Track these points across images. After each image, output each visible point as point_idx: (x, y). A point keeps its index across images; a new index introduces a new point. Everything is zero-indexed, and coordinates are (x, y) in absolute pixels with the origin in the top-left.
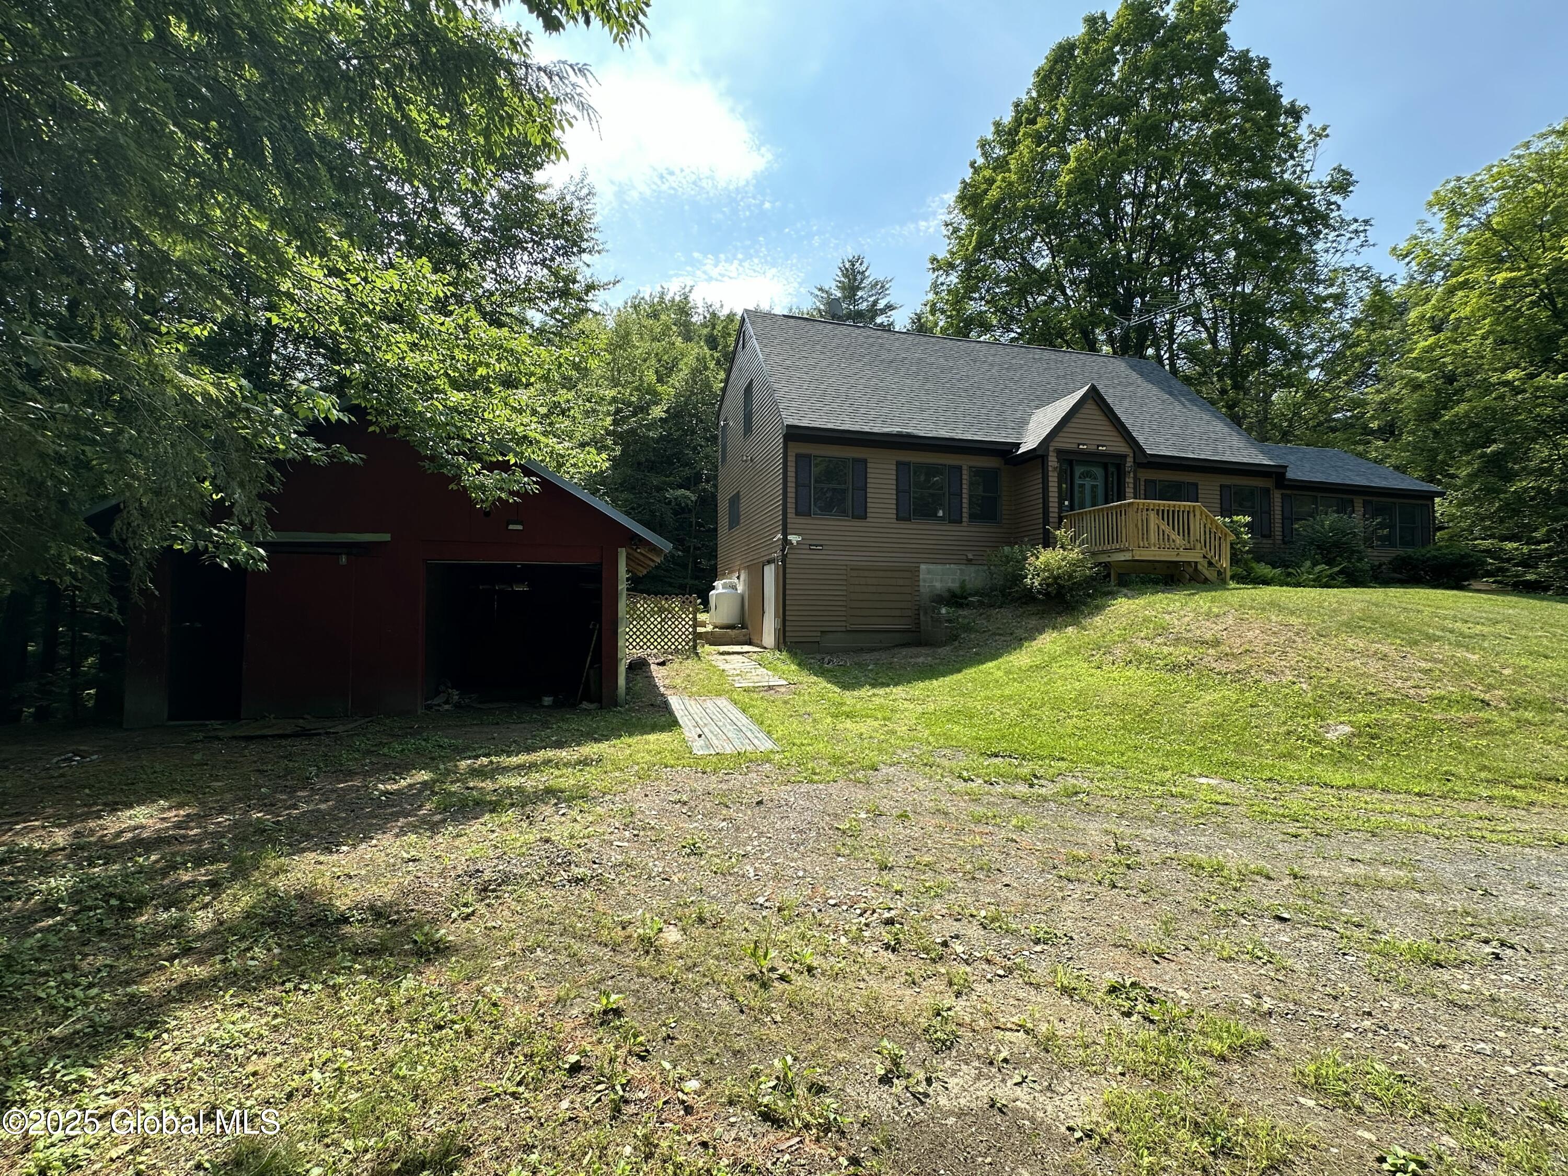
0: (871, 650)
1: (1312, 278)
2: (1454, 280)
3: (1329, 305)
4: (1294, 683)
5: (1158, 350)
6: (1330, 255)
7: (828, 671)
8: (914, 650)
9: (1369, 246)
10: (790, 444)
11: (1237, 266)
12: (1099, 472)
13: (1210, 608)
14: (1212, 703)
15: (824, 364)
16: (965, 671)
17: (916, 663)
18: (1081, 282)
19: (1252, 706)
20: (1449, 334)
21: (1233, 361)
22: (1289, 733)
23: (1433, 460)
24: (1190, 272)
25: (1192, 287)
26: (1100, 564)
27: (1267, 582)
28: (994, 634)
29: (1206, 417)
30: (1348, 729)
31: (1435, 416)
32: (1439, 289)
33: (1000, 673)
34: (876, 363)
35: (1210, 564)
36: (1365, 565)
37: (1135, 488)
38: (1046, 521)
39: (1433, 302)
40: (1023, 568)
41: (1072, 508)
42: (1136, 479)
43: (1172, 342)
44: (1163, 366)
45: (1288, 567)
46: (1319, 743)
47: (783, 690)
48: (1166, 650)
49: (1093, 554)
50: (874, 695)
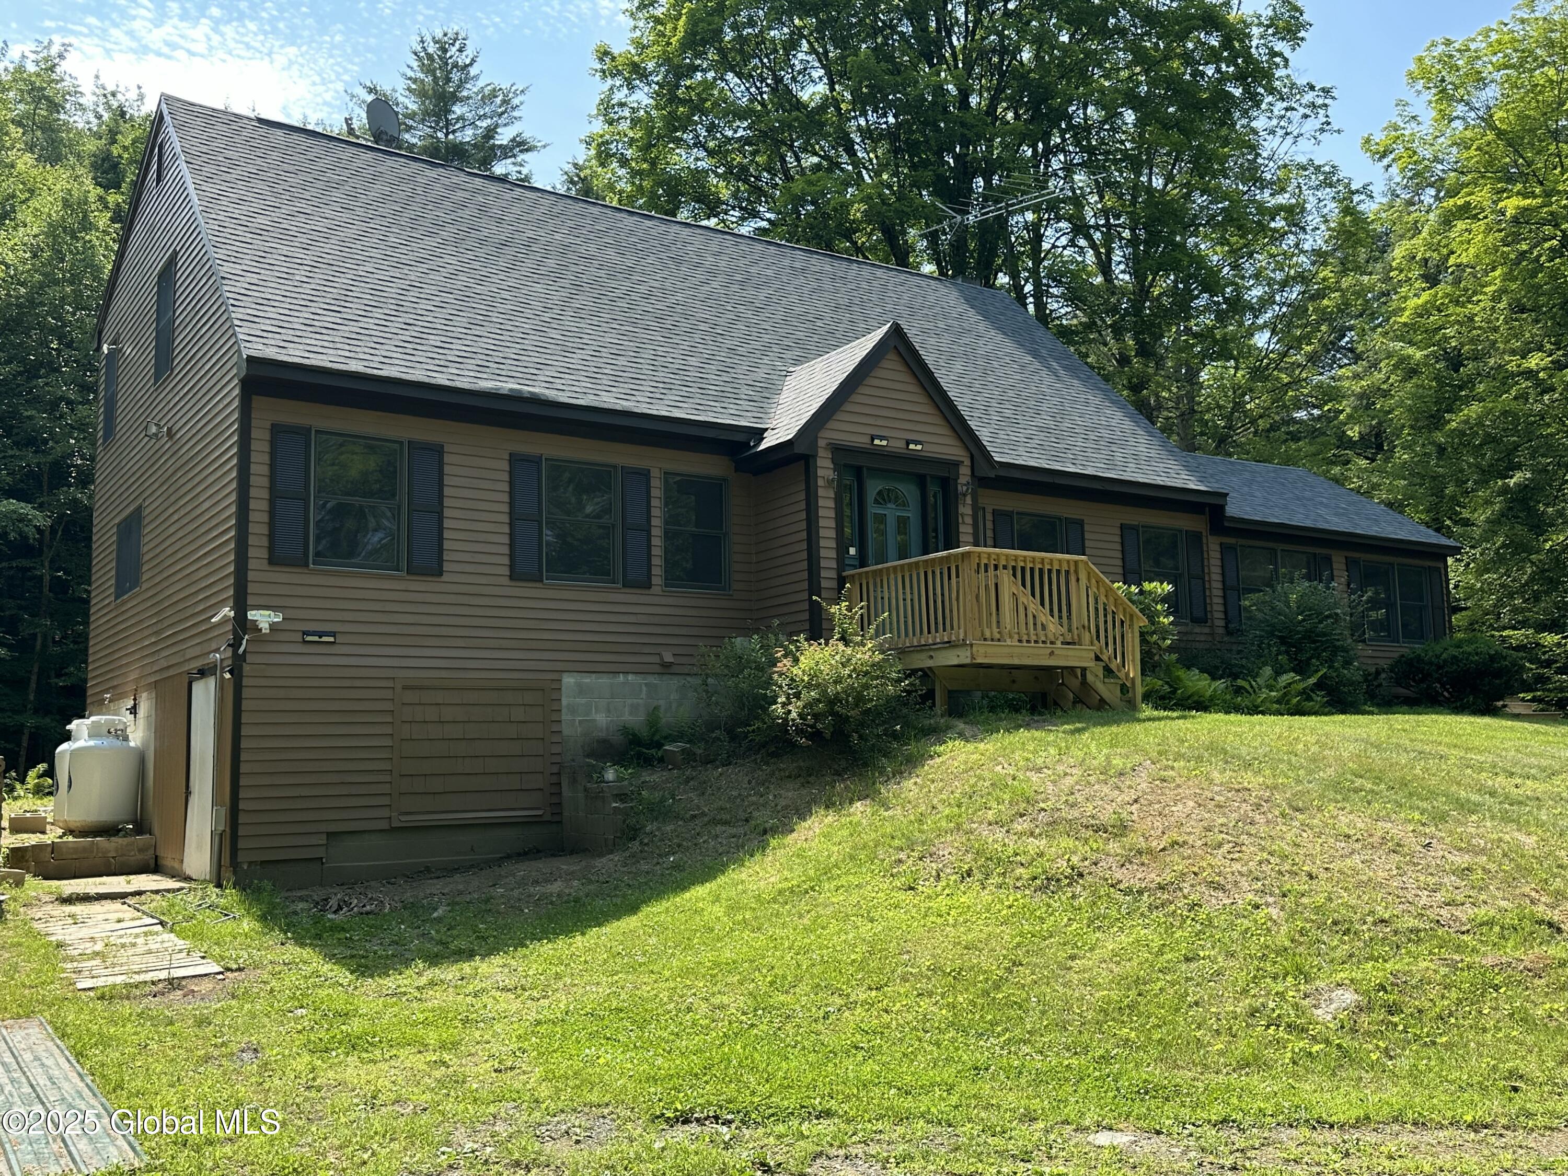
0: (450, 870)
1: (1252, 175)
2: (1451, 202)
3: (1279, 223)
4: (1257, 907)
5: (1015, 276)
6: (1278, 140)
7: (336, 928)
8: (543, 866)
9: (1332, 131)
10: (258, 402)
11: (1139, 140)
12: (909, 491)
13: (1108, 757)
14: (1117, 956)
15: (351, 232)
16: (646, 910)
17: (544, 897)
18: (881, 136)
19: (1188, 960)
20: (1449, 289)
21: (1137, 308)
22: (1253, 1013)
23: (1438, 493)
24: (1064, 140)
25: (1069, 169)
26: (914, 672)
27: (1202, 705)
28: (715, 822)
29: (1095, 399)
30: (1349, 997)
31: (1436, 421)
32: (1432, 216)
33: (719, 910)
34: (470, 243)
35: (1108, 671)
36: (1353, 673)
37: (975, 525)
38: (814, 587)
39: (1424, 234)
40: (769, 682)
41: (862, 561)
42: (976, 508)
43: (1038, 261)
44: (1025, 305)
45: (1235, 677)
46: (1304, 1030)
47: (205, 986)
48: (1034, 845)
49: (902, 652)
50: (432, 984)
